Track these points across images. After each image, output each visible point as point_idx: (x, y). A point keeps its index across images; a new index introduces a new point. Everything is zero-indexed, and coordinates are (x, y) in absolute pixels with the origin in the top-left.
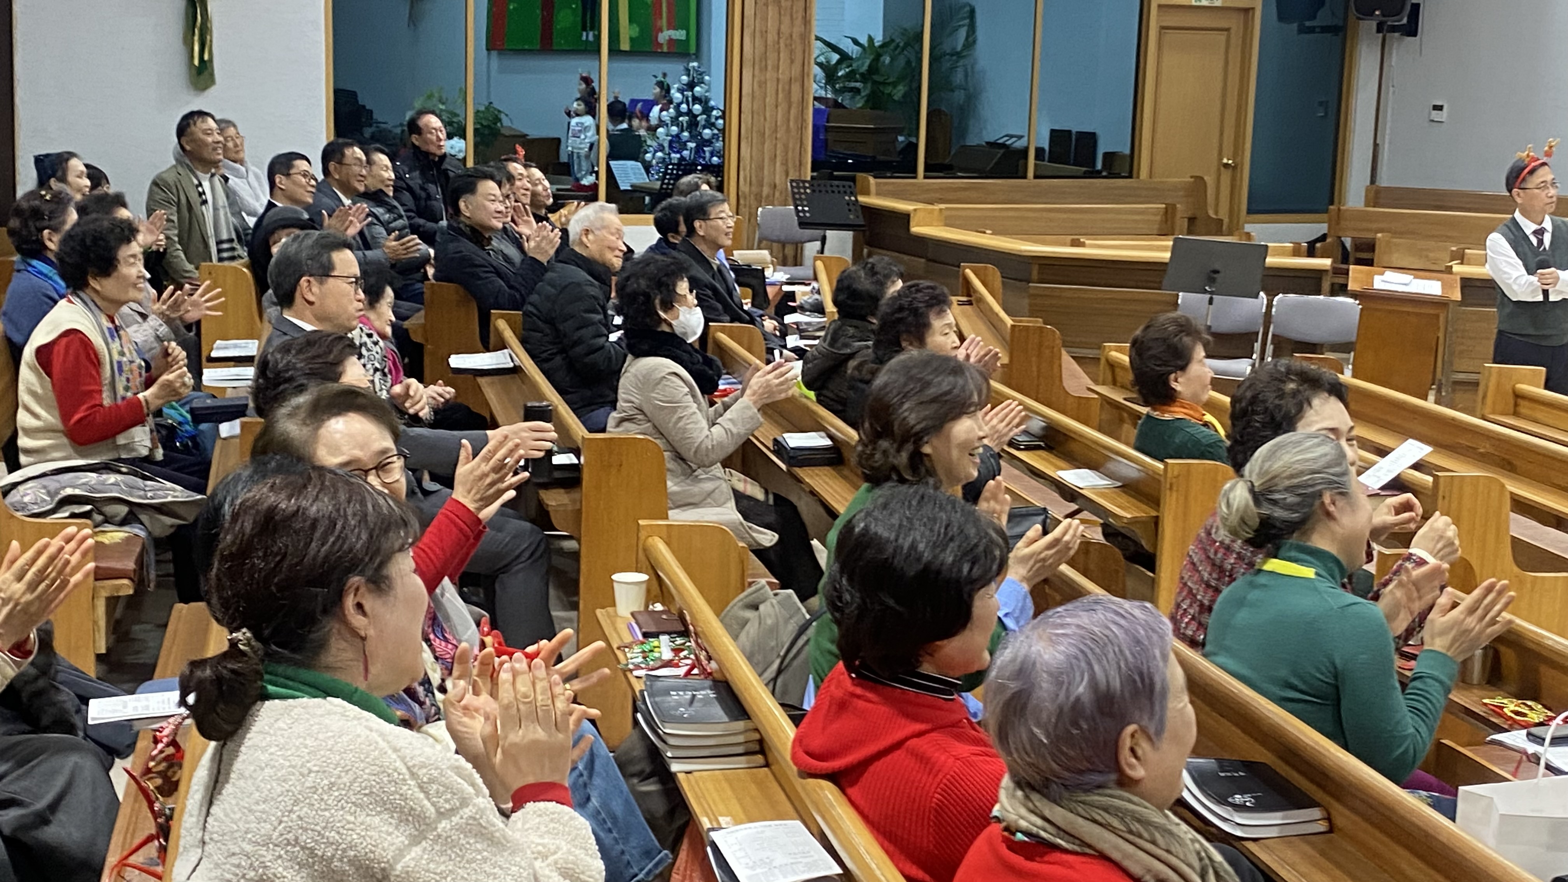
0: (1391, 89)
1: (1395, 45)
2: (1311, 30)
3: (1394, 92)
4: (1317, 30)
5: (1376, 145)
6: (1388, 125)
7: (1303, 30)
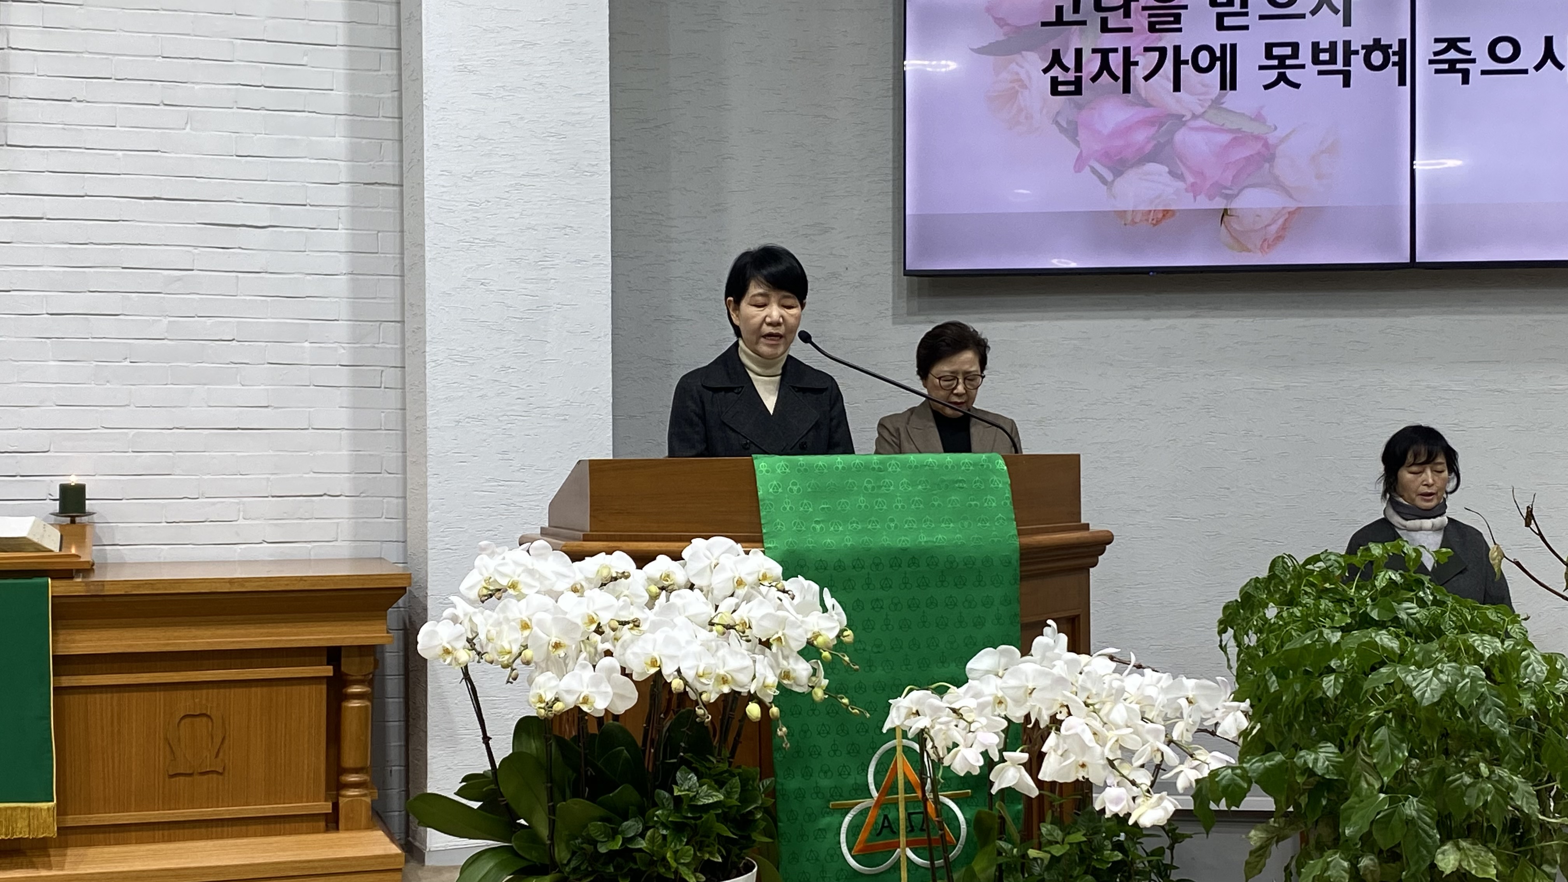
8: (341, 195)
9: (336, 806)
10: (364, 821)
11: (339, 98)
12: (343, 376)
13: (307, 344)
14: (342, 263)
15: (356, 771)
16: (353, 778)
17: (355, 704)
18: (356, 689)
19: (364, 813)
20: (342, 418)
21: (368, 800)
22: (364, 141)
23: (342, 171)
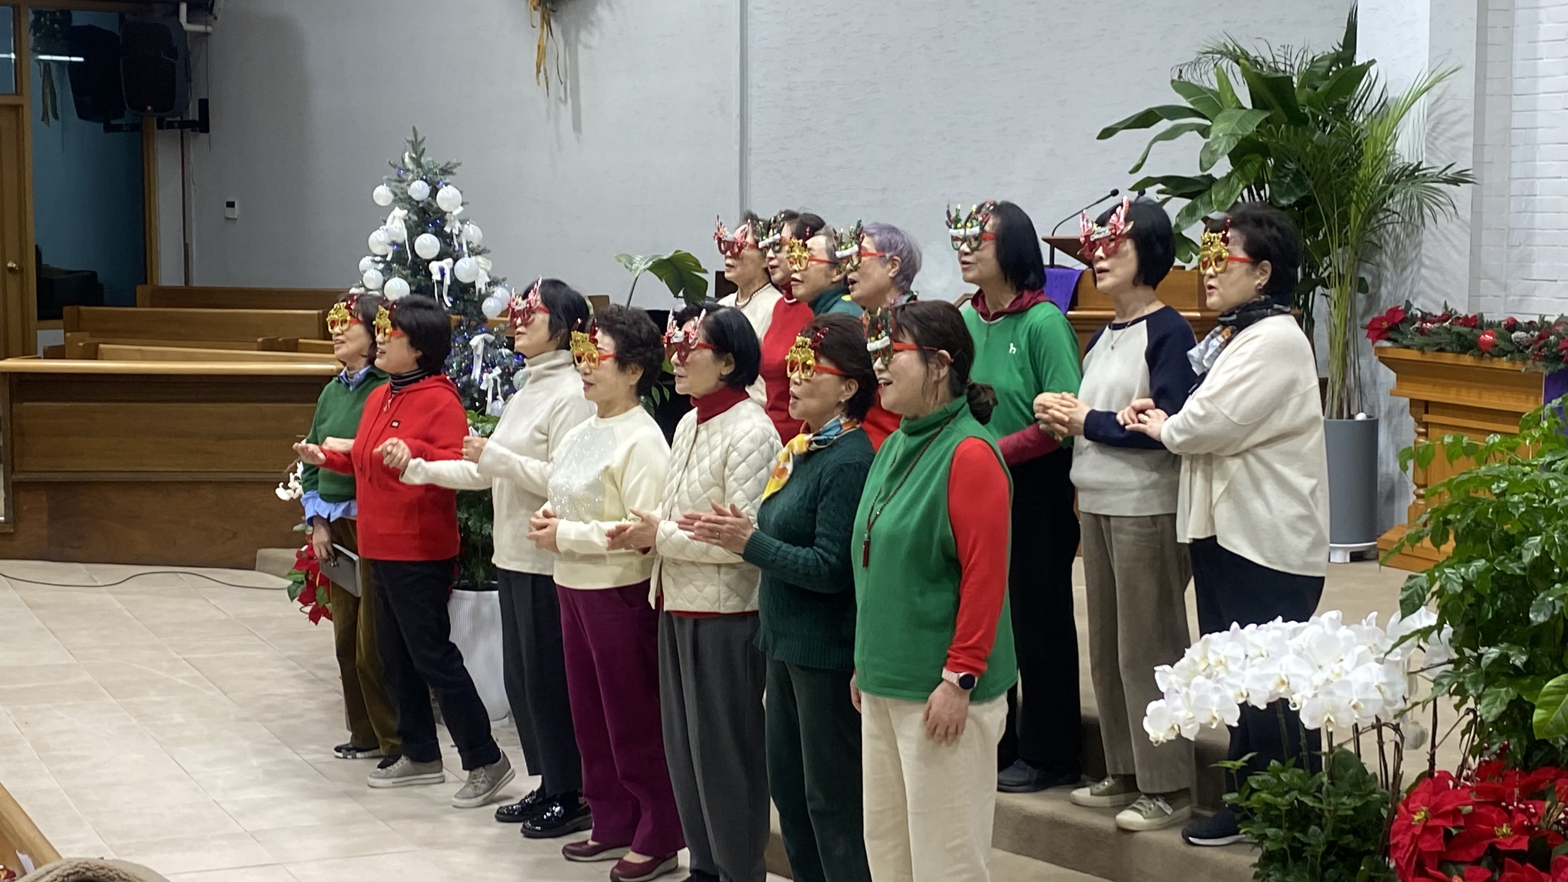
0: (193, 186)
1: (192, 141)
2: (118, 128)
3: (195, 190)
4: (125, 129)
5: (186, 245)
6: (194, 225)
7: (108, 128)
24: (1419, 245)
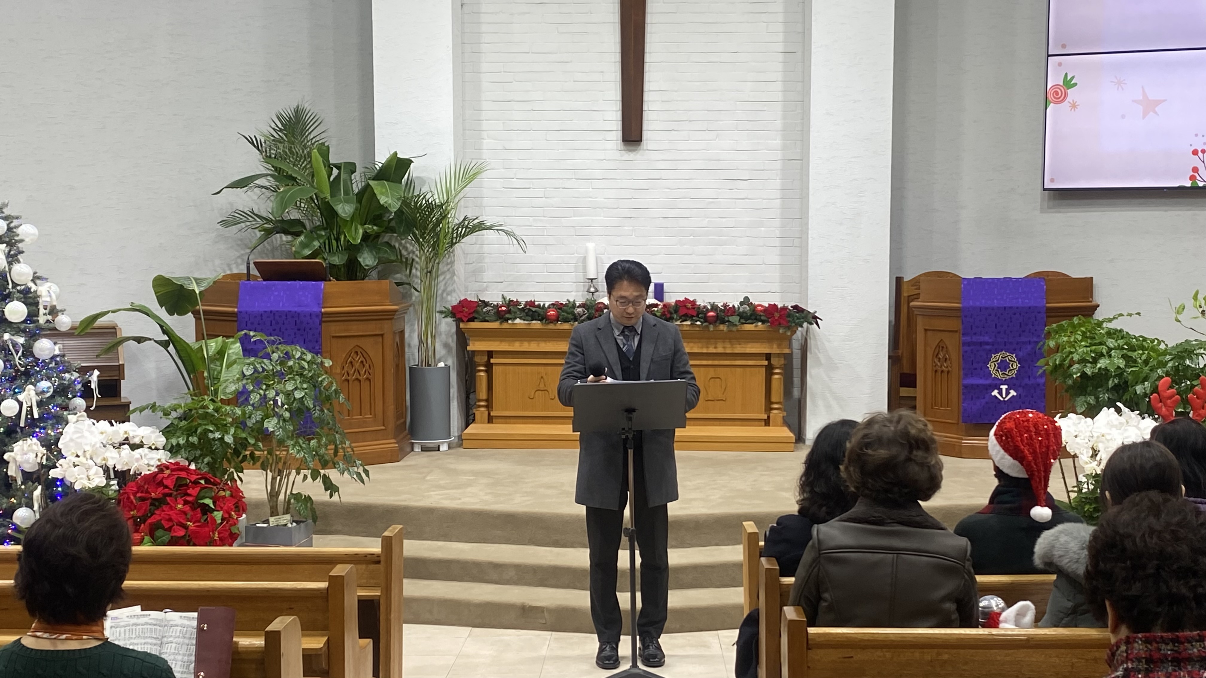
8: (778, 165)
9: (769, 417)
10: (779, 423)
11: (779, 124)
12: (777, 242)
13: (763, 229)
14: (778, 194)
15: (777, 403)
16: (776, 406)
17: (776, 376)
18: (777, 371)
19: (780, 420)
20: (776, 259)
21: (781, 415)
22: (788, 142)
23: (779, 155)
24: (452, 263)
